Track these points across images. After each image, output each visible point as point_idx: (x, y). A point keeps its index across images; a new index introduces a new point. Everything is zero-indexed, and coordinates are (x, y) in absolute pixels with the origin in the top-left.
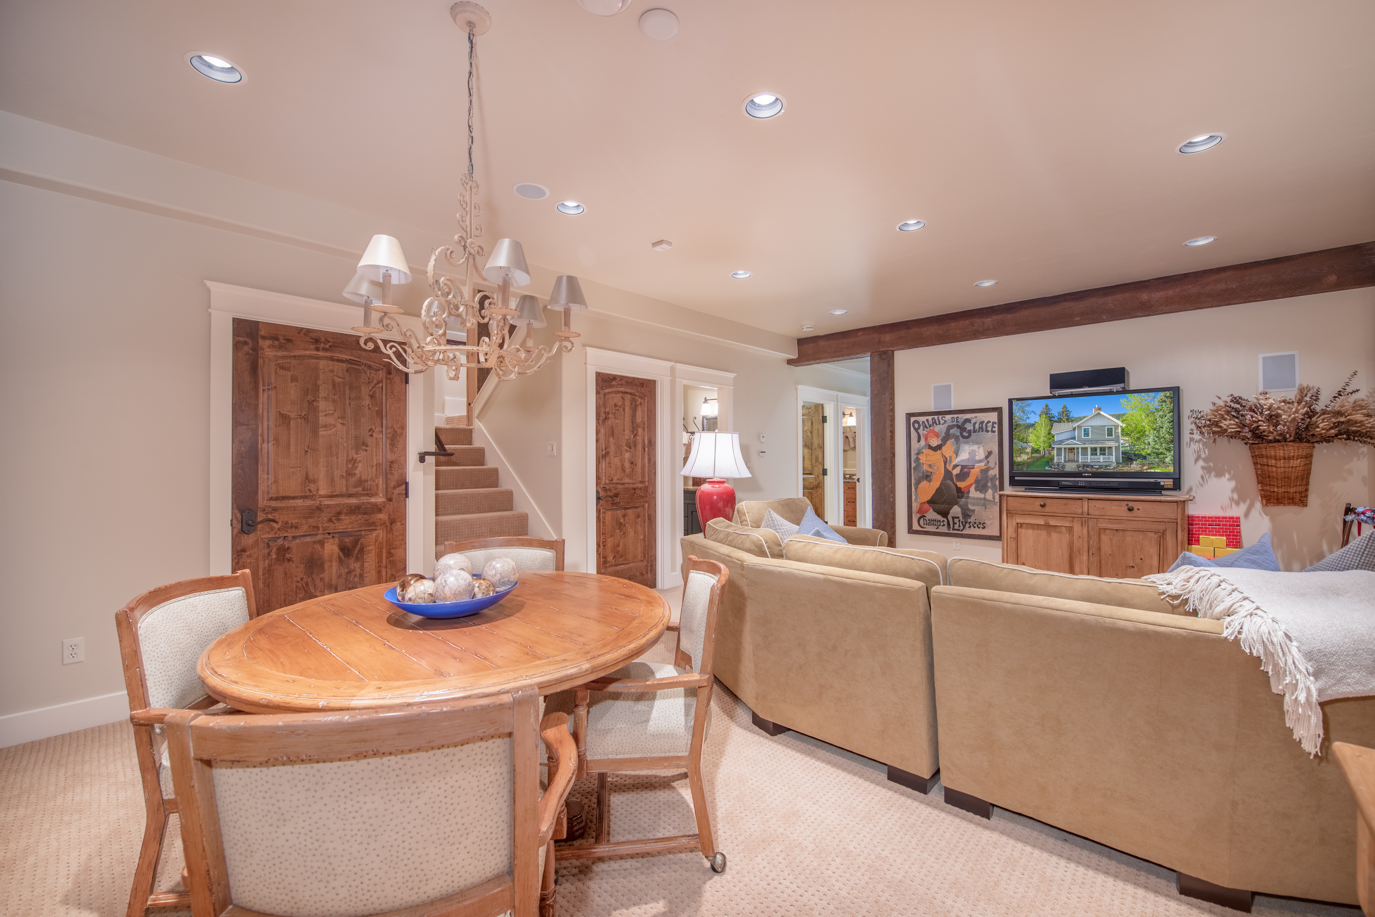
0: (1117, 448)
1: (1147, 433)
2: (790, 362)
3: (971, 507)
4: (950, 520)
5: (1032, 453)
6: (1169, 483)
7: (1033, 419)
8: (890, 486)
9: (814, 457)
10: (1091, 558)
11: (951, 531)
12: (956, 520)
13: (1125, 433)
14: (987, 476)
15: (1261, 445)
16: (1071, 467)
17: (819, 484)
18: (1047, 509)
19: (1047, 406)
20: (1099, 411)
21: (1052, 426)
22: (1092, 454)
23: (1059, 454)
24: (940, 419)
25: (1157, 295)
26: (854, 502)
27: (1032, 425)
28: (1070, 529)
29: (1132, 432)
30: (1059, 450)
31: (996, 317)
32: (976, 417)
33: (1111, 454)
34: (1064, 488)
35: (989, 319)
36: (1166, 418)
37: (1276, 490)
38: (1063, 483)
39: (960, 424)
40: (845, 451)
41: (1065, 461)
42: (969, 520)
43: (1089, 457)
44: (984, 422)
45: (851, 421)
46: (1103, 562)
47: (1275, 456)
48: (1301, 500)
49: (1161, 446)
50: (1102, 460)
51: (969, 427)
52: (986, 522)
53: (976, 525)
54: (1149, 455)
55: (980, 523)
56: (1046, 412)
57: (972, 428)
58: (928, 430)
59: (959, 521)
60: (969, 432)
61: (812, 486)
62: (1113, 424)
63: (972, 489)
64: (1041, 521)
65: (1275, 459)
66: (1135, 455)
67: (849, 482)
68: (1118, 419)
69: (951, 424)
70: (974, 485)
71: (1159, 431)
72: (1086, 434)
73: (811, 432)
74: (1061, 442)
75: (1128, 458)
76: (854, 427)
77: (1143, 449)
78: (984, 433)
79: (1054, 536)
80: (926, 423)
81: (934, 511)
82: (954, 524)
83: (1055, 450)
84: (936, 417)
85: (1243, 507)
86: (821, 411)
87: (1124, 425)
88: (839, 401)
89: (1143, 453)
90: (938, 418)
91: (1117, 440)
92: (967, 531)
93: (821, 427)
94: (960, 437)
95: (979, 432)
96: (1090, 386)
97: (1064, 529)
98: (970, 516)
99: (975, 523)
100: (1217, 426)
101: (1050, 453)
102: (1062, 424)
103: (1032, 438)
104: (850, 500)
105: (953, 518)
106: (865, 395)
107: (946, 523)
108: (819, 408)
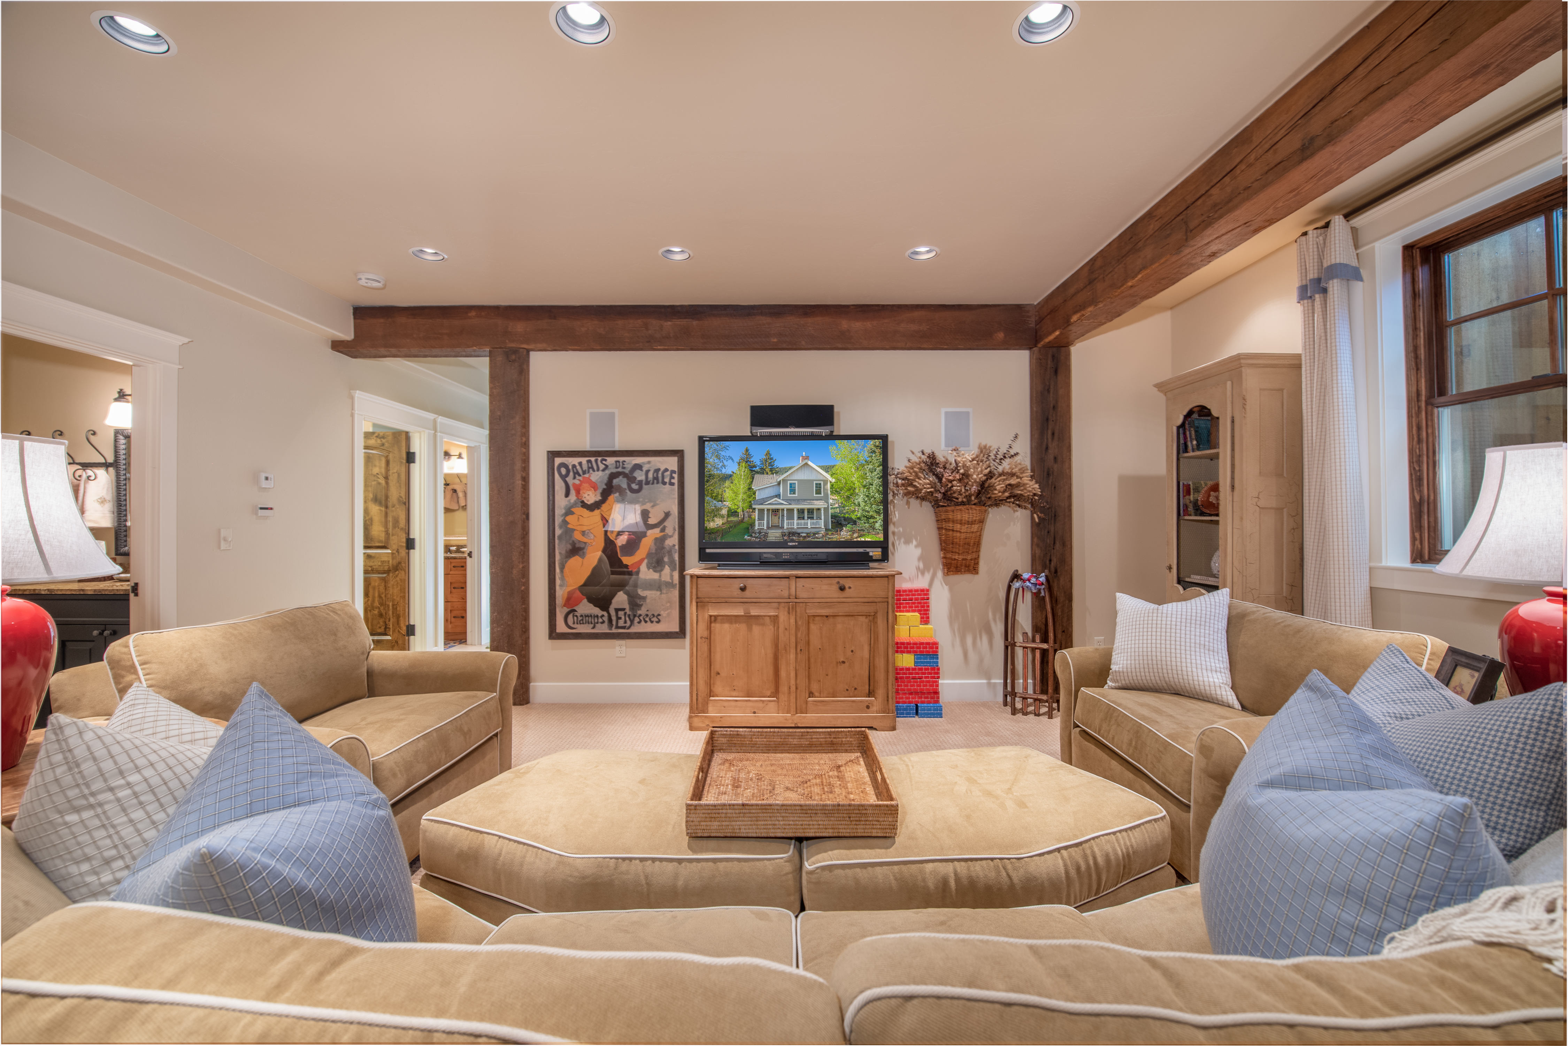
0: (826, 509)
1: (857, 491)
2: (338, 346)
3: (641, 592)
4: (613, 613)
5: (728, 516)
6: (876, 553)
7: (731, 467)
8: (521, 566)
9: (390, 519)
10: (799, 656)
11: (614, 631)
12: (621, 614)
13: (835, 491)
14: (663, 548)
15: (949, 508)
16: (774, 535)
17: (400, 563)
18: (747, 593)
19: (747, 450)
20: (806, 461)
21: (753, 478)
22: (799, 518)
23: (761, 518)
24: (599, 463)
25: (857, 326)
26: (463, 587)
27: (729, 477)
28: (775, 619)
29: (842, 489)
30: (761, 511)
31: (679, 322)
32: (649, 462)
33: (819, 518)
34: (765, 563)
35: (669, 323)
36: (875, 473)
37: (956, 557)
38: (765, 555)
39: (627, 471)
40: (447, 510)
41: (768, 528)
42: (639, 612)
43: (795, 521)
44: (659, 469)
45: (458, 466)
46: (812, 660)
47: (961, 520)
48: (972, 567)
49: (871, 507)
50: (809, 526)
51: (640, 476)
52: (662, 613)
53: (647, 619)
54: (859, 518)
55: (653, 615)
56: (747, 459)
57: (643, 478)
58: (581, 478)
59: (625, 613)
60: (640, 483)
61: (386, 568)
62: (822, 478)
63: (643, 567)
64: (739, 611)
65: (961, 524)
66: (845, 519)
67: (455, 558)
68: (827, 472)
69: (615, 470)
70: (646, 561)
71: (868, 489)
72: (793, 491)
73: (386, 478)
74: (763, 501)
75: (838, 522)
76: (465, 476)
77: (853, 511)
78: (660, 485)
79: (756, 629)
80: (578, 467)
81: (590, 600)
82: (618, 618)
83: (757, 511)
84: (593, 459)
85: (928, 576)
86: (404, 444)
87: (834, 480)
88: (438, 429)
89: (853, 517)
90: (596, 461)
91: (826, 499)
92: (636, 628)
93: (403, 470)
94: (628, 491)
95: (653, 483)
96: (797, 427)
97: (767, 620)
98: (639, 606)
99: (647, 615)
100: (911, 485)
101: (750, 517)
102: (765, 475)
103: (728, 494)
104: (456, 585)
105: (617, 610)
106: (482, 427)
107: (606, 619)
108: (402, 438)
